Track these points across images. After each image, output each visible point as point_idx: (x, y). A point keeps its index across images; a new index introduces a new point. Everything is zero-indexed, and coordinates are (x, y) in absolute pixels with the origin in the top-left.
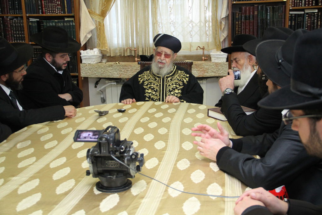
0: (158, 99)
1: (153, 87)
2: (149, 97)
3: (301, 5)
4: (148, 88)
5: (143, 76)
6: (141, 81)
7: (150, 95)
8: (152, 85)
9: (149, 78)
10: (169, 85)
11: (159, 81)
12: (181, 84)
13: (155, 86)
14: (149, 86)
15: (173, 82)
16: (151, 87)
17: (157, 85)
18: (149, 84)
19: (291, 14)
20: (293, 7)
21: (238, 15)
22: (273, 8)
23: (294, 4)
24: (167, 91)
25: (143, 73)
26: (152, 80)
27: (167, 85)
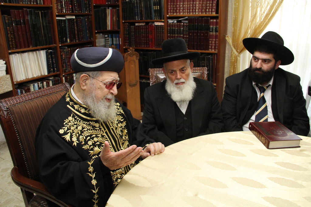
1: (98, 142)
3: (63, 11)
4: (92, 147)
5: (68, 129)
6: (74, 139)
8: (95, 139)
9: (80, 128)
11: (101, 127)
12: (122, 119)
13: (100, 140)
14: (90, 143)
15: (116, 121)
16: (95, 142)
17: (102, 136)
18: (89, 140)
19: (57, 20)
20: (58, 13)
21: (8, 19)
22: (41, 13)
23: (58, 10)
24: (119, 138)
25: (65, 124)
26: (89, 130)
27: (114, 129)
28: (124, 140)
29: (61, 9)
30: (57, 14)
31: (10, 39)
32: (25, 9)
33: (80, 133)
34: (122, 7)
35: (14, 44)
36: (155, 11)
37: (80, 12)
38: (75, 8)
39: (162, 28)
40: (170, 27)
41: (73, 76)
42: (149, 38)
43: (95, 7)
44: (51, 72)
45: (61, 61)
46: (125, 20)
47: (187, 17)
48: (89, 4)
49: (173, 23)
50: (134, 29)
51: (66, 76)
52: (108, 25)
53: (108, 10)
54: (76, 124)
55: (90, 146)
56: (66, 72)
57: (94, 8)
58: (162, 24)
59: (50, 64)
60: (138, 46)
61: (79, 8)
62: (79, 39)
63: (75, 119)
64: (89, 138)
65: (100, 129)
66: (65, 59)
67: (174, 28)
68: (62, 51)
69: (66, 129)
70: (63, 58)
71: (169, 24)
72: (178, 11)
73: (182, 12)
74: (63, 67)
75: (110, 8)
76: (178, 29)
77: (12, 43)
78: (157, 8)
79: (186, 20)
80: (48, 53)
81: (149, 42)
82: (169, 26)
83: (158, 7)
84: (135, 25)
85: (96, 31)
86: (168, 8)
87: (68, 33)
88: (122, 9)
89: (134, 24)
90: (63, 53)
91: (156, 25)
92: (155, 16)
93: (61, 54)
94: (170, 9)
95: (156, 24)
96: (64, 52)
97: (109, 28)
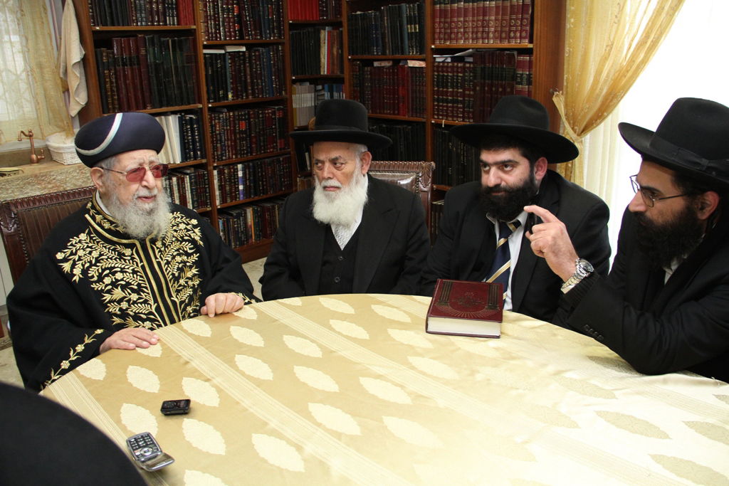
0: (154, 311)
1: (122, 280)
2: (123, 314)
3: (220, 38)
4: (110, 287)
5: (72, 254)
6: (77, 271)
7: (124, 305)
8: (119, 276)
9: (95, 254)
10: (168, 263)
11: (136, 256)
12: (190, 249)
13: (129, 277)
14: (107, 280)
15: (172, 250)
16: (117, 280)
17: (134, 272)
18: (107, 275)
19: (205, 54)
20: (208, 40)
21: (107, 56)
22: (173, 42)
23: (208, 36)
24: (170, 280)
25: (69, 244)
26: (111, 259)
27: (163, 263)
28: (180, 285)
29: (216, 33)
30: (205, 43)
31: (109, 93)
32: (140, 36)
33: (94, 262)
34: (348, 26)
35: (116, 102)
36: (411, 35)
37: (259, 37)
38: (247, 29)
39: (423, 73)
40: (438, 72)
41: (237, 169)
42: (398, 95)
43: (292, 27)
44: (190, 158)
45: (212, 137)
46: (353, 55)
47: (471, 50)
48: (279, 22)
49: (443, 62)
50: (371, 74)
51: (221, 167)
52: (322, 64)
53: (322, 31)
54: (91, 247)
55: (107, 285)
56: (222, 160)
57: (290, 30)
58: (422, 64)
59: (188, 142)
60: (378, 111)
61: (255, 30)
62: (253, 94)
63: (91, 238)
64: (107, 271)
65: (133, 259)
66: (220, 134)
67: (446, 74)
68: (215, 117)
69: (68, 254)
70: (218, 132)
71: (436, 64)
72: (453, 36)
73: (461, 39)
74: (215, 149)
75: (327, 28)
76: (454, 76)
77: (113, 99)
78: (415, 29)
79: (470, 56)
80: (186, 120)
81: (398, 104)
82: (435, 69)
83: (417, 26)
84: (373, 65)
85: (294, 78)
86: (434, 28)
87: (229, 81)
88: (348, 30)
89: (369, 63)
90: (217, 121)
91: (411, 67)
92: (409, 47)
93: (211, 122)
94: (438, 30)
95: (411, 64)
96: (219, 119)
97: (324, 71)
